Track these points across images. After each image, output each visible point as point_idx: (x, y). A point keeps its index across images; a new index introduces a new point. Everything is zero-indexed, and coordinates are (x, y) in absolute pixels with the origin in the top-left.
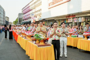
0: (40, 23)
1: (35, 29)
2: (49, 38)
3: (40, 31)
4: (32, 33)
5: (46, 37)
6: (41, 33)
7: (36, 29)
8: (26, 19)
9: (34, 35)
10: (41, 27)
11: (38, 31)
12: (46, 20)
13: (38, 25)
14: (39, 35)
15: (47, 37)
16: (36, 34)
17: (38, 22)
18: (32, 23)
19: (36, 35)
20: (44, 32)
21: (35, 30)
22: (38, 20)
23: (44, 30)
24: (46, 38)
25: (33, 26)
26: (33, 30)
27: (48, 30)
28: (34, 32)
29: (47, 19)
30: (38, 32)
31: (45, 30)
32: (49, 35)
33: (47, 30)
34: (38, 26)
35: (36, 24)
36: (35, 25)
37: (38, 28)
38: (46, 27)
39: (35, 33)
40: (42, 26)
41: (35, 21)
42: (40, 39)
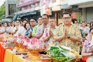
0: (65, 16)
1: (50, 32)
2: (89, 56)
3: (64, 38)
4: (43, 44)
5: (80, 54)
6: (67, 42)
7: (55, 32)
8: (26, 7)
9: (49, 49)
10: (66, 27)
11: (58, 38)
12: (81, 9)
13: (60, 21)
14: (60, 49)
15: (83, 54)
16: (53, 46)
17: (58, 12)
18: (44, 17)
19: (52, 48)
20: (75, 41)
21: (51, 35)
22: (58, 9)
23: (75, 35)
24: (80, 57)
25: (46, 24)
26: (44, 36)
27: (86, 35)
28: (48, 40)
29: (82, 4)
30: (60, 41)
31: (79, 36)
32: (88, 50)
33: (82, 35)
34: (57, 25)
35: (53, 20)
36: (50, 20)
37: (59, 31)
38: (81, 28)
39: (51, 44)
40: (68, 25)
41: (50, 11)
42: (64, 59)
